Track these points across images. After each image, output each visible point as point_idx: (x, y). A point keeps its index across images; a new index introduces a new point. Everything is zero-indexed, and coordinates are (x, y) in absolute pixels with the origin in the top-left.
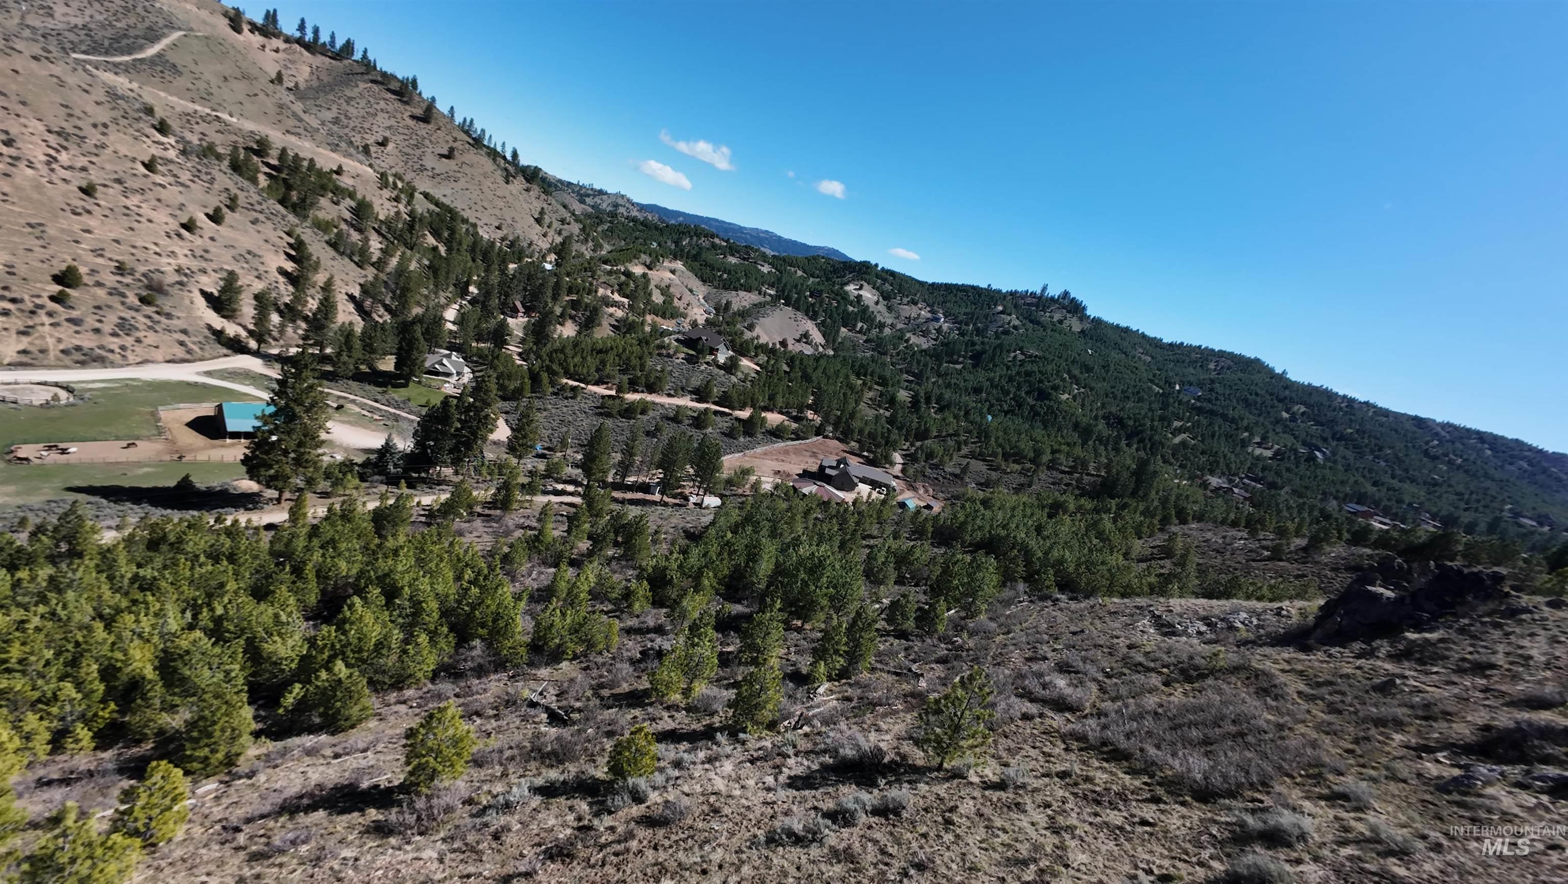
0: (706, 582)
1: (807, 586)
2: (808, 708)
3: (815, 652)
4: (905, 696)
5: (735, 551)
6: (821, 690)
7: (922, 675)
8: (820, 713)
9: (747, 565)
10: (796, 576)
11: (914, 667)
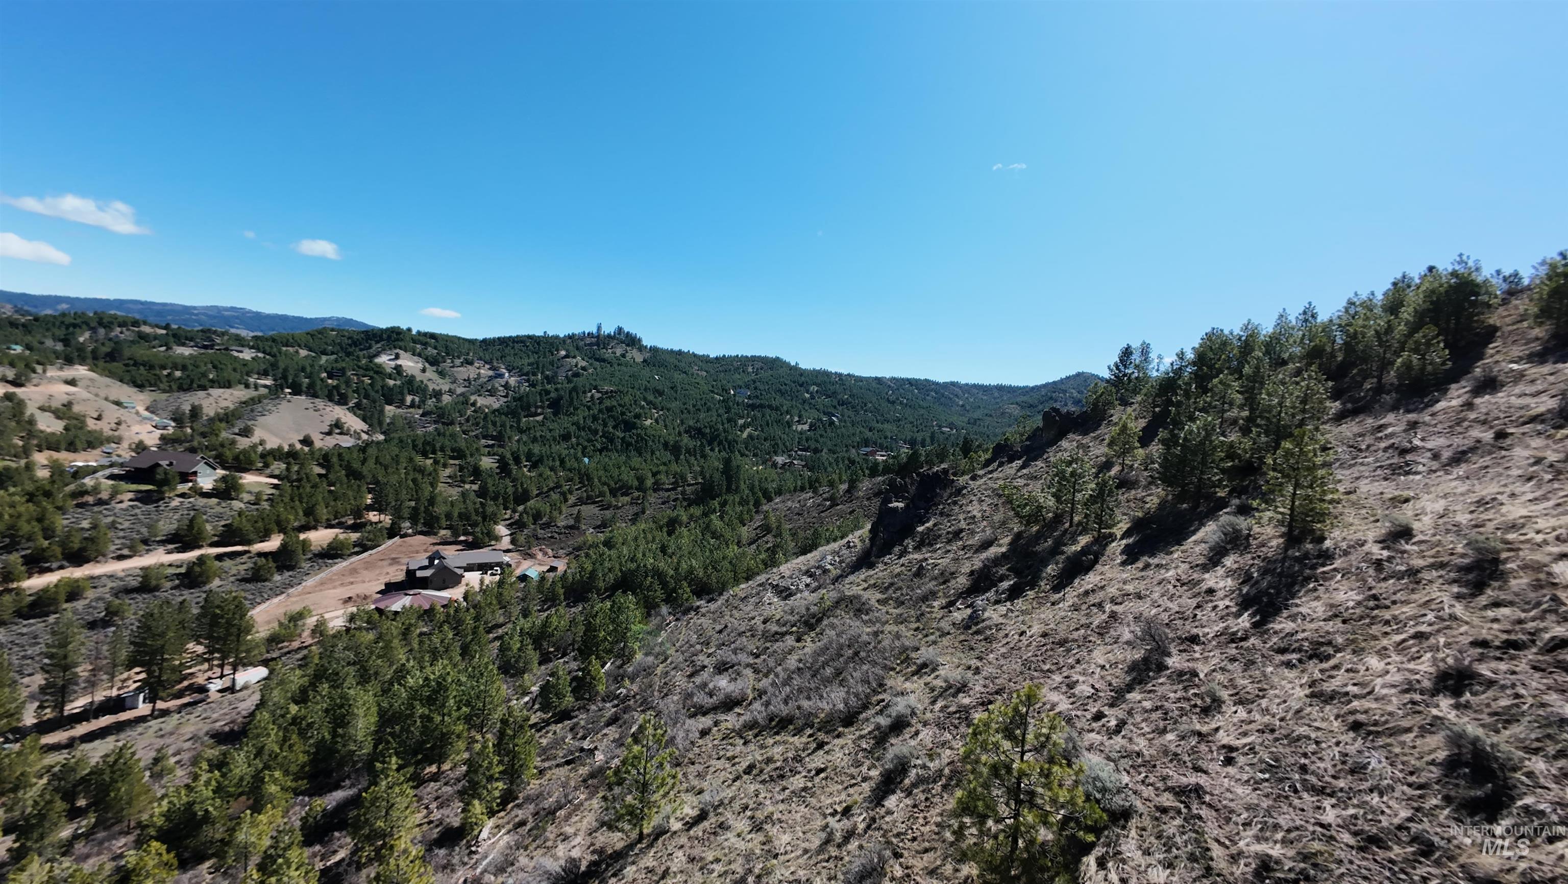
0: (273, 789)
1: (430, 719)
2: (474, 867)
3: (461, 793)
4: (584, 781)
6: (484, 834)
7: (596, 748)
8: (489, 864)
9: (334, 734)
10: (412, 715)
11: (586, 745)
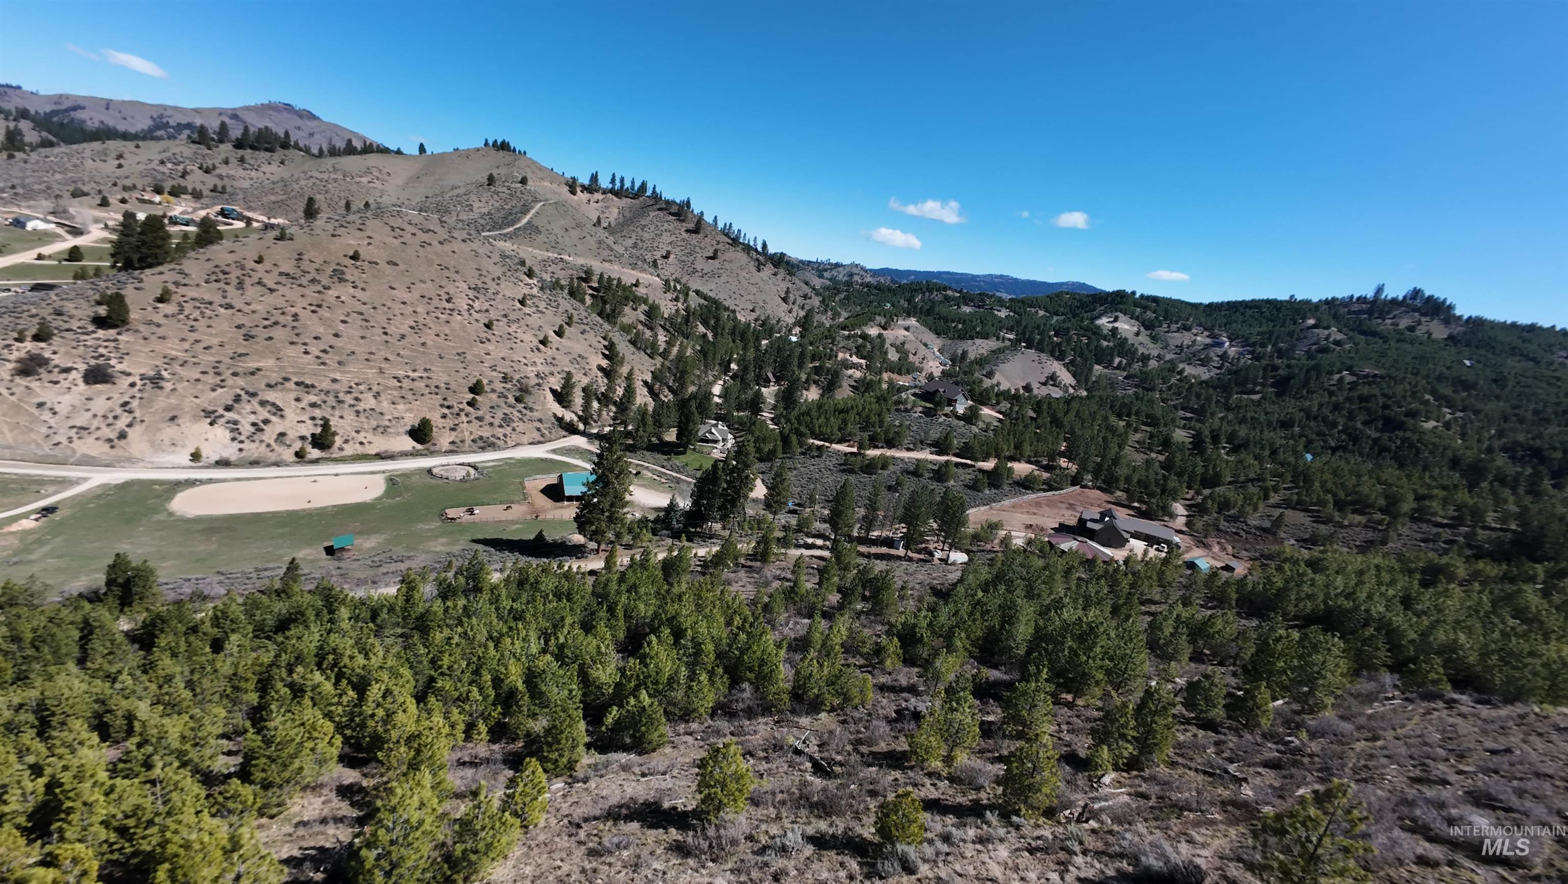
0: (959, 643)
1: (1077, 655)
2: (1094, 799)
3: (1093, 732)
4: (1223, 803)
5: (988, 611)
6: (1107, 780)
7: (1245, 780)
8: (1109, 807)
9: (1002, 627)
10: (1063, 643)
11: (1232, 768)
